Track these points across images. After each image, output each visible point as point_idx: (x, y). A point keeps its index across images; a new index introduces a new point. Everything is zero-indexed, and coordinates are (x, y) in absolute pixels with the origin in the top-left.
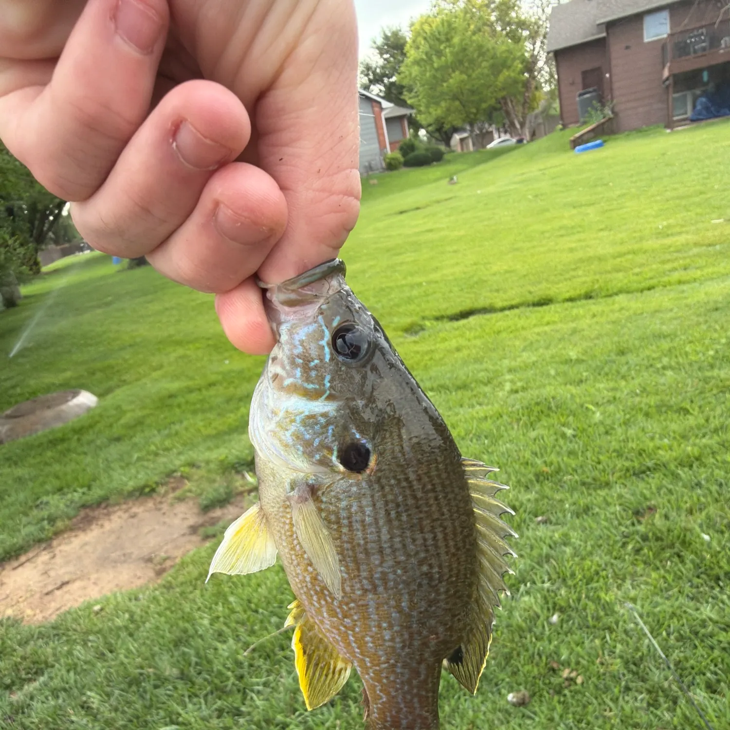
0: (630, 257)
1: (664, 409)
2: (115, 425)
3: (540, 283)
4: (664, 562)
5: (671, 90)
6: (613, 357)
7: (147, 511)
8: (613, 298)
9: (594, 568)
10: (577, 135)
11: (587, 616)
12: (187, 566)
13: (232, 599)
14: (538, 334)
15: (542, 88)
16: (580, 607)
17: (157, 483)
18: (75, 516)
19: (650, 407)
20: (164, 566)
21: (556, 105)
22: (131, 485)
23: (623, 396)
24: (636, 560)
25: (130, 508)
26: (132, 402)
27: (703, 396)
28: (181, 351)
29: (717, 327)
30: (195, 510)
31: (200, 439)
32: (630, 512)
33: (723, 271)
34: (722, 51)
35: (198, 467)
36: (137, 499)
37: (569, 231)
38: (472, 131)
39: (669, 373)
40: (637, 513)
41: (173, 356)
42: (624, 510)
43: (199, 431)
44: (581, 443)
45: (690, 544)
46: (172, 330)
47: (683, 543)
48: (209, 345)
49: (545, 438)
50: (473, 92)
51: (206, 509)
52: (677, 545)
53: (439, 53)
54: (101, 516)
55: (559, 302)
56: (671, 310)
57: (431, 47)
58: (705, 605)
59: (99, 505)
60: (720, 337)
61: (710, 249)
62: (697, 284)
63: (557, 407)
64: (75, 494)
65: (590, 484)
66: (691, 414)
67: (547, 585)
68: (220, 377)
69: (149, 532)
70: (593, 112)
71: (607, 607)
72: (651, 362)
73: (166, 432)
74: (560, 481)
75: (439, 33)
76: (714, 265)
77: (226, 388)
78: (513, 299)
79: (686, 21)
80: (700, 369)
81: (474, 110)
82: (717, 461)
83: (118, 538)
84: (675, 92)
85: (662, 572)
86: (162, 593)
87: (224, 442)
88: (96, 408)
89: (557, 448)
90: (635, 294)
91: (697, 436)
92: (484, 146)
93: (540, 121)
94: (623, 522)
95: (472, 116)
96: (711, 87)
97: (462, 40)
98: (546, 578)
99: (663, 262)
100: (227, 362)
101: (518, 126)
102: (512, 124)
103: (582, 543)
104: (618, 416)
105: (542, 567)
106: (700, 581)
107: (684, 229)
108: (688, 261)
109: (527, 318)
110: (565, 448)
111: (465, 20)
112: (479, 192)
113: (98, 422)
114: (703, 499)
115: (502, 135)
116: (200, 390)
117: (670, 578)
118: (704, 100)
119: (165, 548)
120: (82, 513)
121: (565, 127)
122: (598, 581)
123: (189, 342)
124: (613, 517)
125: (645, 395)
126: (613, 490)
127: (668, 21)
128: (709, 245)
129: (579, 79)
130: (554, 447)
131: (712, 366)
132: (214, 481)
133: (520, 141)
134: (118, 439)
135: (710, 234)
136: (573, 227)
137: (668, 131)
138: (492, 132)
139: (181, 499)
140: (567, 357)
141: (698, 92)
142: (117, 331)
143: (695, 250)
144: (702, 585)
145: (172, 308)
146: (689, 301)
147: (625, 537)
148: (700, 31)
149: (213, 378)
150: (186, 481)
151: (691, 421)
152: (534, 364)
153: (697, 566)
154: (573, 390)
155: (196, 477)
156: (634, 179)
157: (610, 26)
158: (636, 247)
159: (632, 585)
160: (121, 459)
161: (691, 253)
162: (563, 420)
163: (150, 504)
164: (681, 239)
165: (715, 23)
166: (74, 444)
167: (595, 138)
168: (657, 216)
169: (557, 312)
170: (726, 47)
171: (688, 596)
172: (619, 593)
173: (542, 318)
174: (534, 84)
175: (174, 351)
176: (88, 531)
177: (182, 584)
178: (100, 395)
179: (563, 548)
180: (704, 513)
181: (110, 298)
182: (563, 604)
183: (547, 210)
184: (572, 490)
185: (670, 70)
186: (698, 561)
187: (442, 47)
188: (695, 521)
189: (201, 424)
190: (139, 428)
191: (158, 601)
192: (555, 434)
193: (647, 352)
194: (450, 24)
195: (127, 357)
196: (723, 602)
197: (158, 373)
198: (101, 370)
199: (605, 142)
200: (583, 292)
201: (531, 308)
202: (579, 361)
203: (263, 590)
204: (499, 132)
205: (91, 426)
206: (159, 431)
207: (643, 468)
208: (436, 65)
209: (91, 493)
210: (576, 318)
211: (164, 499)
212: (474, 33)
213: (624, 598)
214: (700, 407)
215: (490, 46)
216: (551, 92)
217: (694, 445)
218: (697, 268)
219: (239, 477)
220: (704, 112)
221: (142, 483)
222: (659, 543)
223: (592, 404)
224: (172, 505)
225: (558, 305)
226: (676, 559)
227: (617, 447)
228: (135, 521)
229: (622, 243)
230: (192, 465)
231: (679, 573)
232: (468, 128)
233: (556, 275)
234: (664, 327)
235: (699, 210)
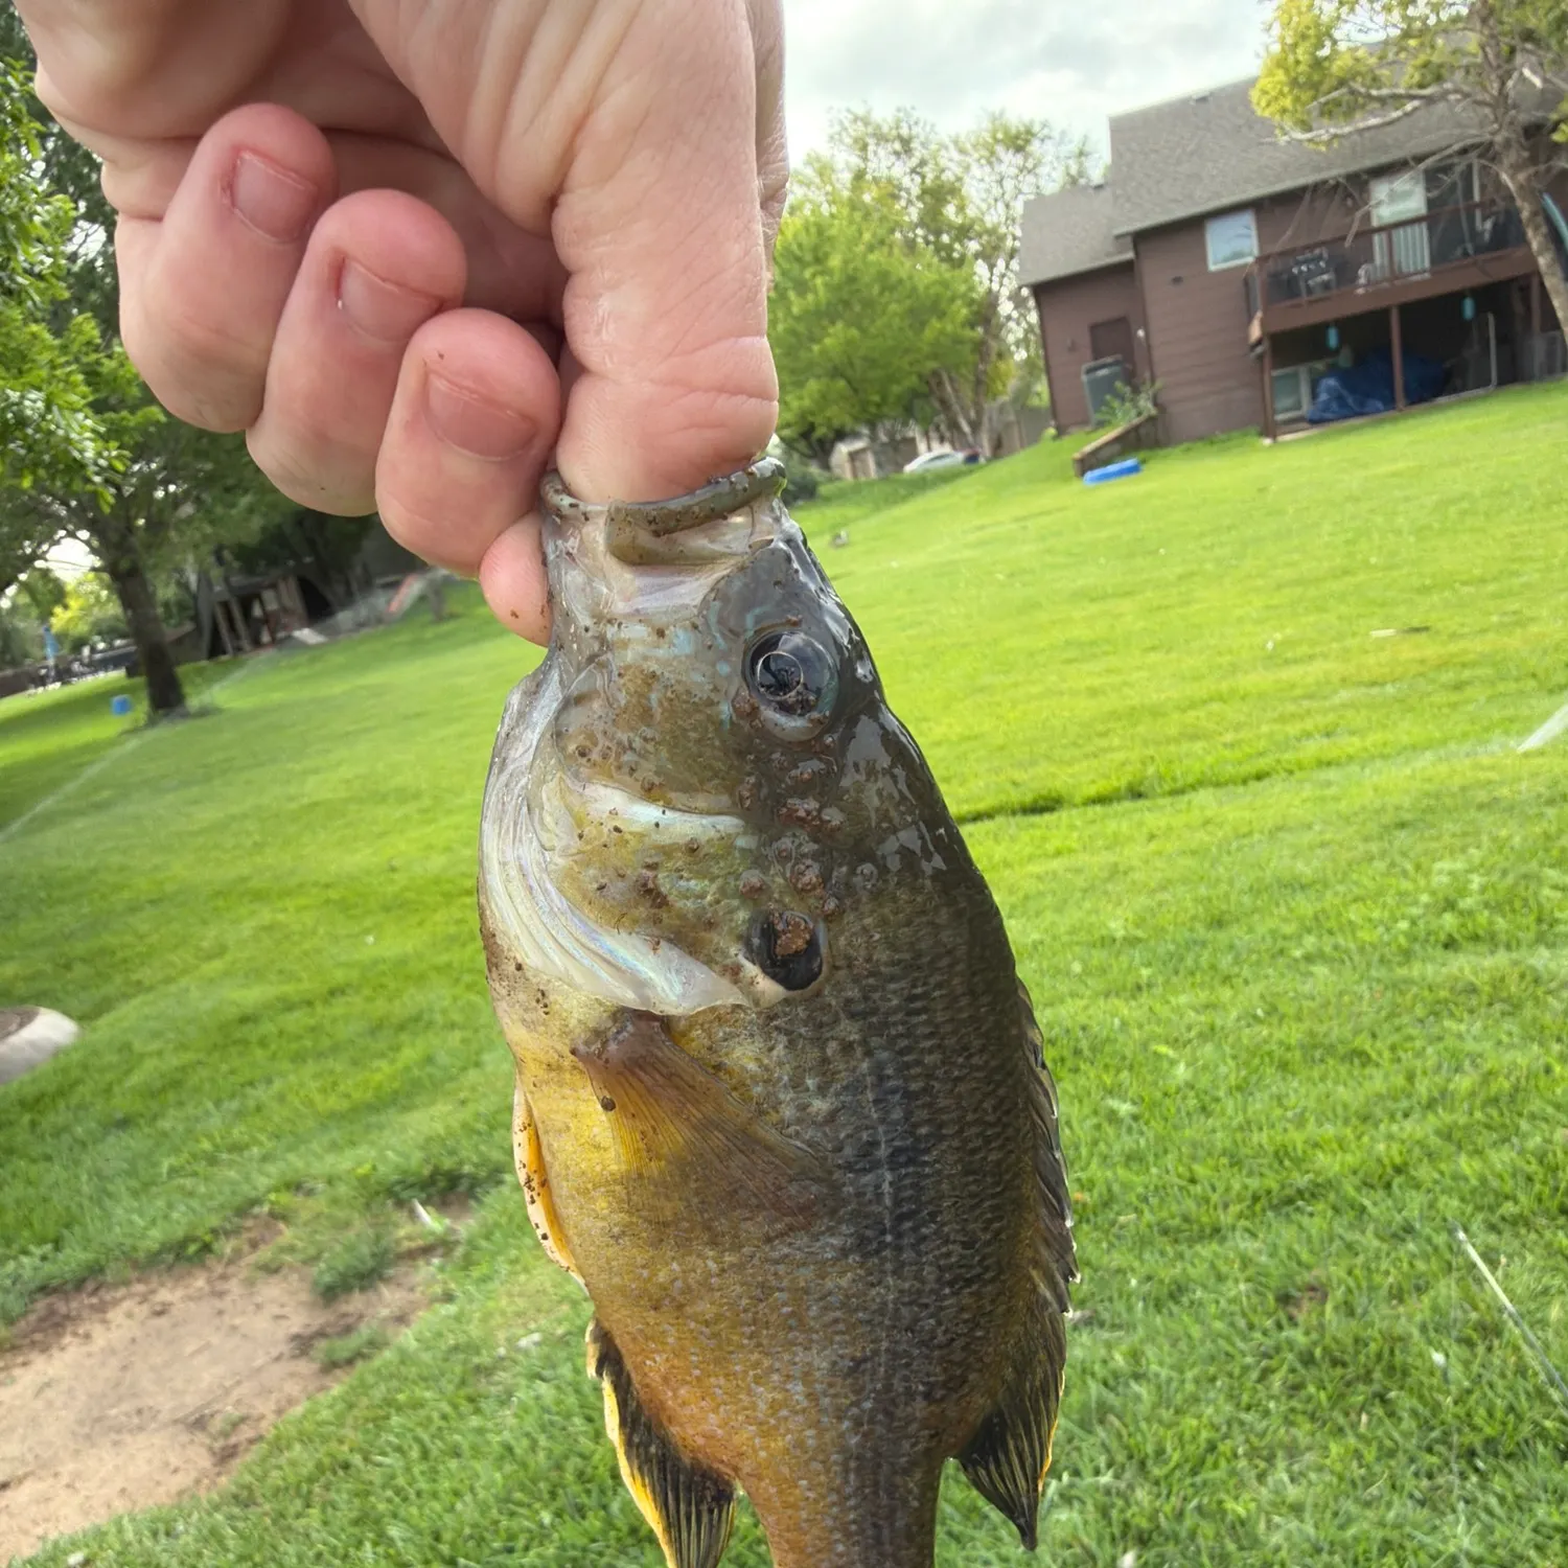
0: (1215, 707)
1: (1318, 1054)
2: (116, 1089)
3: (1033, 763)
4: (1353, 1416)
5: (1267, 361)
6: (1201, 931)
7: (190, 1298)
8: (1186, 798)
9: (1205, 1435)
10: (1088, 448)
11: (1198, 1552)
12: (289, 1447)
13: (394, 1531)
14: (1039, 878)
15: (1012, 354)
16: (1183, 1534)
17: (214, 1232)
18: (25, 1314)
19: (1288, 1049)
20: (233, 1440)
21: (1042, 387)
22: (156, 1236)
23: (1230, 1023)
24: (1293, 1410)
25: (153, 1292)
26: (156, 1035)
27: (1397, 1022)
28: (266, 915)
29: (1409, 867)
30: (304, 1297)
31: (311, 1123)
32: (1271, 1297)
33: (1405, 739)
34: (1360, 291)
35: (310, 1193)
36: (170, 1268)
37: (1087, 650)
38: (873, 438)
39: (1321, 970)
40: (1285, 1299)
41: (247, 928)
42: (1257, 1292)
43: (310, 1103)
44: (1151, 1135)
45: (1405, 1373)
46: (244, 868)
47: (1391, 1370)
48: (328, 901)
49: (1075, 1124)
50: (871, 362)
51: (330, 1294)
52: (1377, 1375)
53: (802, 287)
54: (85, 1313)
55: (1075, 806)
56: (1309, 827)
57: (784, 273)
58: (1451, 1517)
59: (79, 1285)
60: (1418, 890)
61: (1375, 691)
62: (1355, 768)
63: (1093, 1049)
64: (25, 1260)
65: (1179, 1230)
66: (1377, 1065)
67: (1106, 1479)
68: (354, 975)
69: (198, 1351)
70: (1116, 404)
71: (1240, 1530)
72: (1280, 943)
73: (235, 1105)
74: (1113, 1223)
75: (800, 246)
76: (1384, 727)
77: (369, 1000)
78: (981, 799)
79: (1289, 233)
80: (1382, 960)
81: (876, 398)
82: (1442, 1173)
83: (124, 1368)
84: (1275, 366)
85: (1352, 1441)
86: (231, 1518)
87: (368, 1128)
88: (75, 1048)
89: (1102, 1146)
90: (1231, 787)
91: (1392, 1117)
92: (899, 467)
93: (1012, 418)
94: (1256, 1320)
95: (873, 410)
96: (1345, 360)
97: (846, 262)
98: (1102, 1461)
99: (1283, 719)
100: (370, 939)
101: (966, 428)
102: (954, 426)
103: (1174, 1374)
104: (1223, 1070)
105: (1090, 1432)
106: (1434, 1460)
107: (1318, 650)
108: (1331, 717)
109: (1013, 839)
110: (1117, 1147)
111: (851, 222)
112: (894, 564)
113: (78, 1082)
114: (1421, 1266)
115: (935, 445)
116: (309, 1004)
117: (1370, 1455)
118: (1332, 382)
119: (235, 1395)
120: (41, 1305)
121: (1061, 432)
122: (1216, 1466)
123: (287, 893)
124: (1235, 1308)
125: (1275, 1020)
126: (1229, 1244)
127: (1254, 233)
128: (1374, 684)
129: (1085, 339)
130: (1095, 1143)
131: (1407, 955)
132: (347, 1225)
133: (972, 459)
134: (124, 1123)
135: (1371, 660)
136: (1093, 643)
137: (1267, 442)
138: (912, 441)
139: (271, 1269)
140: (1104, 932)
141: (1320, 366)
142: (122, 869)
143: (1344, 695)
144: (1440, 1469)
145: (245, 816)
146: (1343, 806)
147: (1266, 1356)
148: (1317, 251)
149: (339, 976)
150: (281, 1226)
151: (1377, 1083)
152: (1035, 947)
153: (1426, 1426)
154: (1124, 1009)
155: (304, 1215)
156: (1207, 541)
157: (1142, 238)
158: (1224, 686)
159: (1288, 1470)
160: (132, 1173)
161: (1336, 700)
162: (1108, 1080)
163: (200, 1282)
164: (1315, 671)
165: (1344, 238)
166: (21, 1136)
167: (1123, 454)
168: (1259, 622)
169: (1072, 827)
170: (1369, 284)
171: (1411, 1496)
172: (1264, 1491)
173: (1044, 839)
174: (994, 345)
175: (253, 913)
176: (55, 1352)
177: (277, 1491)
178: (82, 1018)
179: (1135, 1387)
180: (1426, 1299)
181: (106, 794)
182: (1144, 1524)
183: (1037, 605)
184: (1142, 1243)
185: (1263, 324)
186: (1424, 1412)
187: (807, 274)
188: (1410, 1318)
189: (314, 1085)
190: (171, 1096)
191: (221, 1541)
192: (1095, 1113)
193: (1271, 923)
194: (820, 230)
195: (144, 928)
196: (1489, 1512)
197: (217, 965)
198: (83, 960)
199: (1144, 462)
200: (1123, 783)
201: (1020, 819)
202: (1132, 942)
203: (466, 1508)
204: (928, 440)
205: (62, 1093)
206: (218, 1103)
207: (1289, 1192)
208: (795, 310)
209: (61, 1256)
210: (1115, 842)
211: (232, 1269)
212: (871, 248)
213: (1274, 1504)
214: (1393, 1048)
215: (904, 274)
216: (1029, 364)
217: (1390, 1137)
218: (1352, 733)
219: (400, 1216)
220: (1334, 406)
221: (180, 1233)
222: (1339, 1371)
223: (1167, 1043)
224: (250, 1283)
225: (1074, 812)
226: (1379, 1411)
227: (1228, 1143)
228: (162, 1321)
229: (1197, 678)
230: (296, 1186)
231: (1388, 1443)
232: (865, 431)
233: (1064, 747)
234: (1300, 866)
235: (1343, 609)
